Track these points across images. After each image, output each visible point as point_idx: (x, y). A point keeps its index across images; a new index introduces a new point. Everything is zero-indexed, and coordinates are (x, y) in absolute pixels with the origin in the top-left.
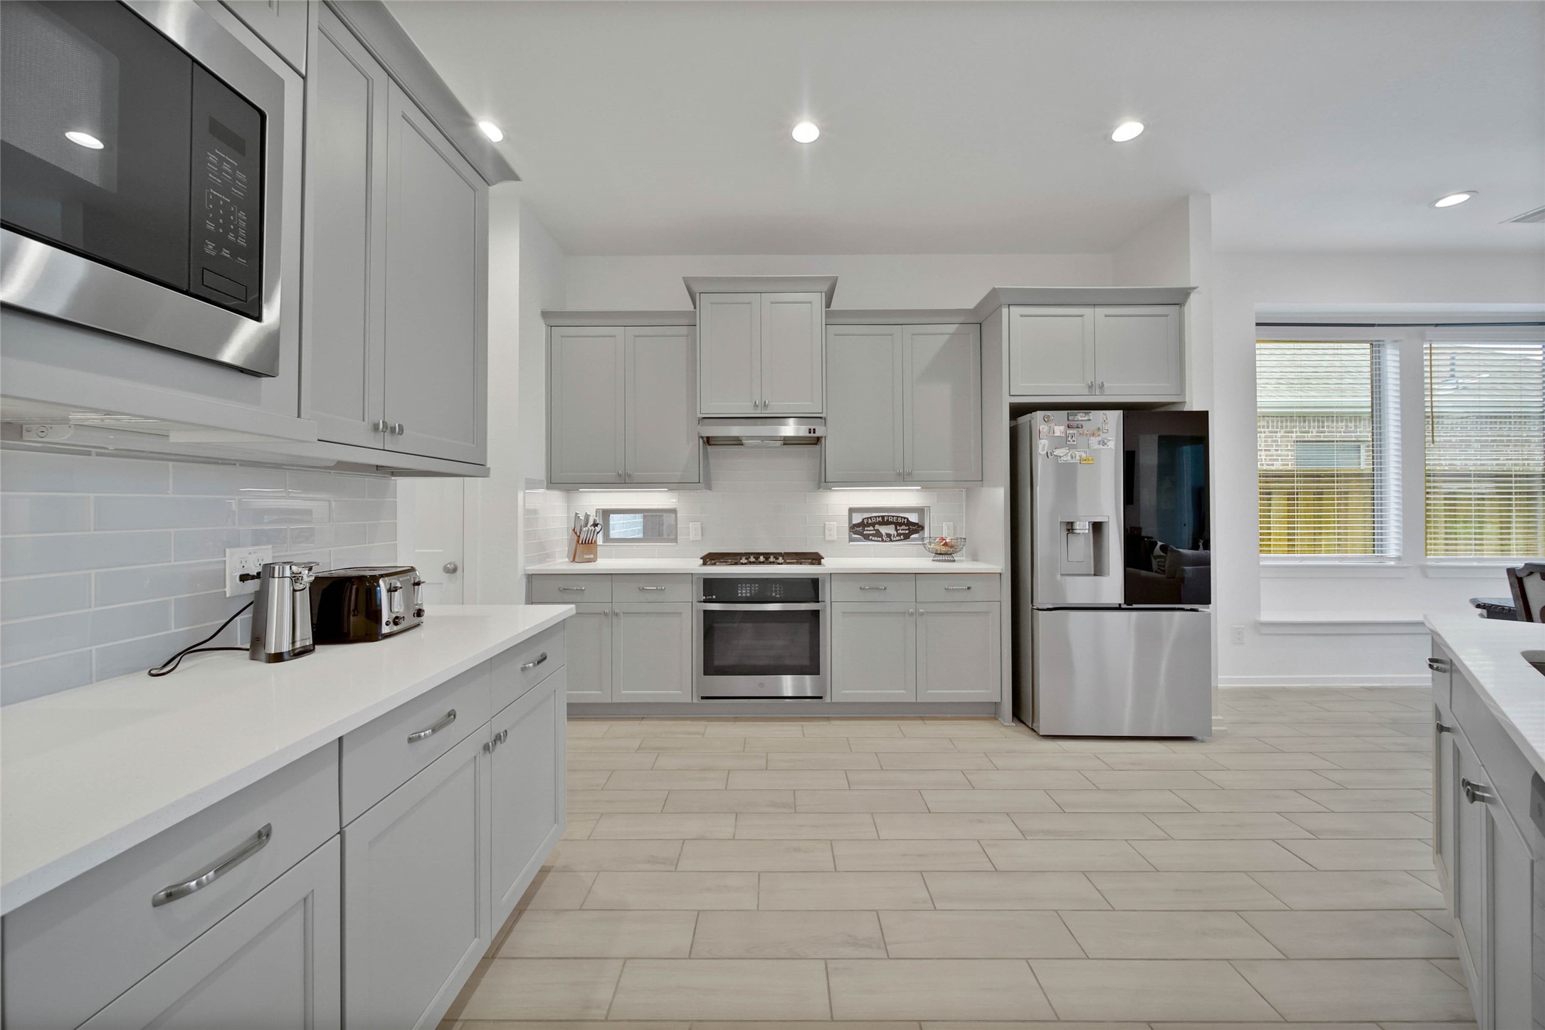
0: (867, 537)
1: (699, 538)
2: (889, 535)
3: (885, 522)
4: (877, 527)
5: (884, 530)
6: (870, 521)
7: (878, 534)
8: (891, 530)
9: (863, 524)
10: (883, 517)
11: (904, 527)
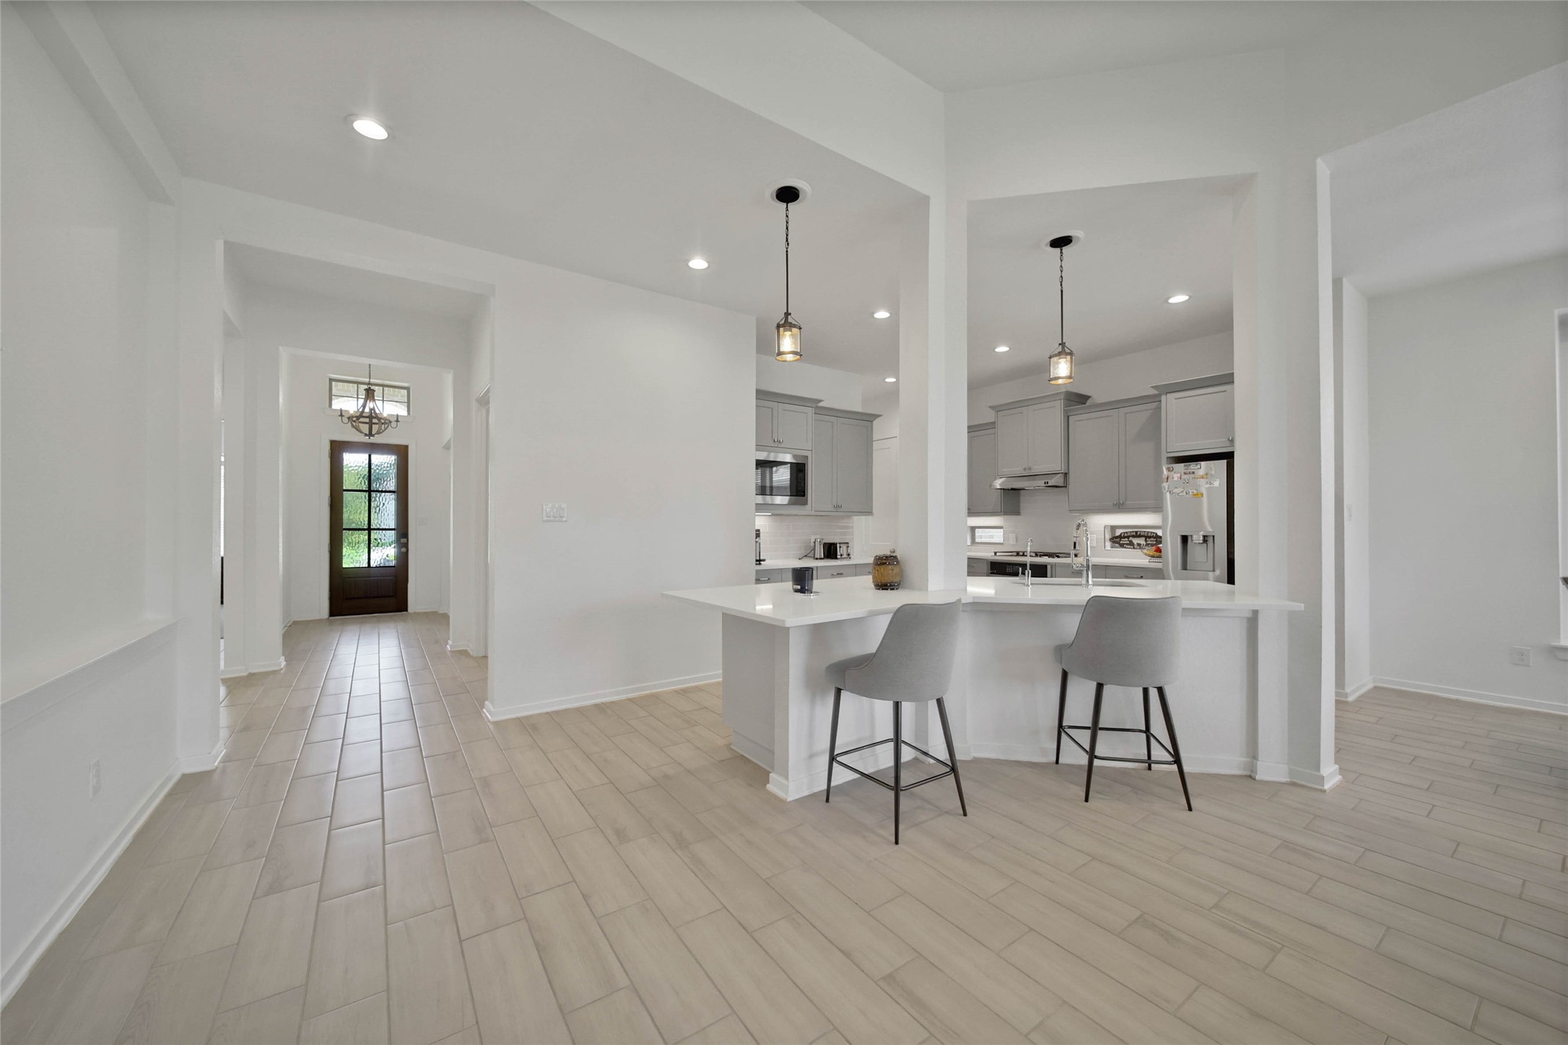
0: (1122, 546)
1: (1015, 543)
2: (1139, 545)
3: (1137, 535)
4: (1131, 539)
5: (1136, 541)
6: (1126, 535)
7: (1131, 544)
8: (1142, 541)
9: (1120, 537)
10: (1136, 532)
11: (1152, 539)
